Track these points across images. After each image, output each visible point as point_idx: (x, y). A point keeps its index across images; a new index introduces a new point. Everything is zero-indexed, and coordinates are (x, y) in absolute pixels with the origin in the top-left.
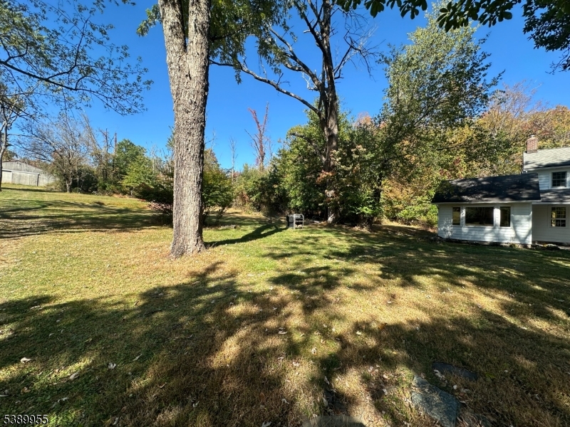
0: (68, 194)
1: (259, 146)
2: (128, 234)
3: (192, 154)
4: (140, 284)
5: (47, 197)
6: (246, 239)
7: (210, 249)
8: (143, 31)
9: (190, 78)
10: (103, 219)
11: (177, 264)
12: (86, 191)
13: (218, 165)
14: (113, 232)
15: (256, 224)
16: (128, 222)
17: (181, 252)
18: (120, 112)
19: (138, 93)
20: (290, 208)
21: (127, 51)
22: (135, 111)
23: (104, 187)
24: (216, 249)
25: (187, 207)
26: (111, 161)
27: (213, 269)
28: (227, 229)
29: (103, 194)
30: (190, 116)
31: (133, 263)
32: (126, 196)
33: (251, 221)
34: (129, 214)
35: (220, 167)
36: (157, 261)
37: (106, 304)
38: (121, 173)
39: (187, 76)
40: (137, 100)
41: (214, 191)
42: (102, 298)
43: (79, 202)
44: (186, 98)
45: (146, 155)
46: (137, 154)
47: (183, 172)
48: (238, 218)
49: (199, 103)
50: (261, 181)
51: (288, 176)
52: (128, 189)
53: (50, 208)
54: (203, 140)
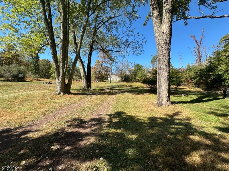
0: (123, 83)
1: (197, 53)
2: (140, 95)
3: (165, 64)
4: (147, 114)
5: (119, 84)
6: (192, 102)
7: (174, 105)
8: (145, 25)
9: (164, 33)
10: (132, 90)
11: (160, 109)
12: (127, 82)
13: (173, 67)
14: (136, 95)
15: (198, 95)
16: (139, 91)
17: (160, 104)
18: (137, 55)
19: (142, 47)
20: (225, 86)
21: (139, 34)
22: (141, 53)
23: (131, 80)
24: (177, 105)
25: (163, 86)
26: (133, 71)
27: (177, 114)
28: (180, 96)
29: (131, 82)
30: (164, 49)
31: (143, 106)
32: (137, 83)
33: (194, 93)
34: (139, 89)
35: (174, 67)
36: (152, 107)
37: (138, 119)
38: (136, 75)
39: (162, 33)
40: (142, 49)
41: (172, 79)
42: (136, 116)
43: (126, 85)
44: (162, 42)
45: (143, 68)
46: (141, 68)
47: (161, 72)
48: (185, 91)
49: (168, 42)
50: (199, 72)
51: (222, 66)
52: (138, 80)
53: (120, 87)
54: (170, 57)
